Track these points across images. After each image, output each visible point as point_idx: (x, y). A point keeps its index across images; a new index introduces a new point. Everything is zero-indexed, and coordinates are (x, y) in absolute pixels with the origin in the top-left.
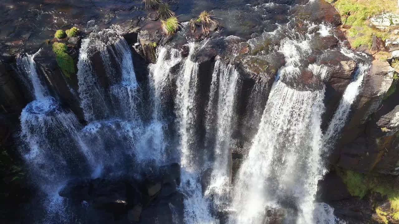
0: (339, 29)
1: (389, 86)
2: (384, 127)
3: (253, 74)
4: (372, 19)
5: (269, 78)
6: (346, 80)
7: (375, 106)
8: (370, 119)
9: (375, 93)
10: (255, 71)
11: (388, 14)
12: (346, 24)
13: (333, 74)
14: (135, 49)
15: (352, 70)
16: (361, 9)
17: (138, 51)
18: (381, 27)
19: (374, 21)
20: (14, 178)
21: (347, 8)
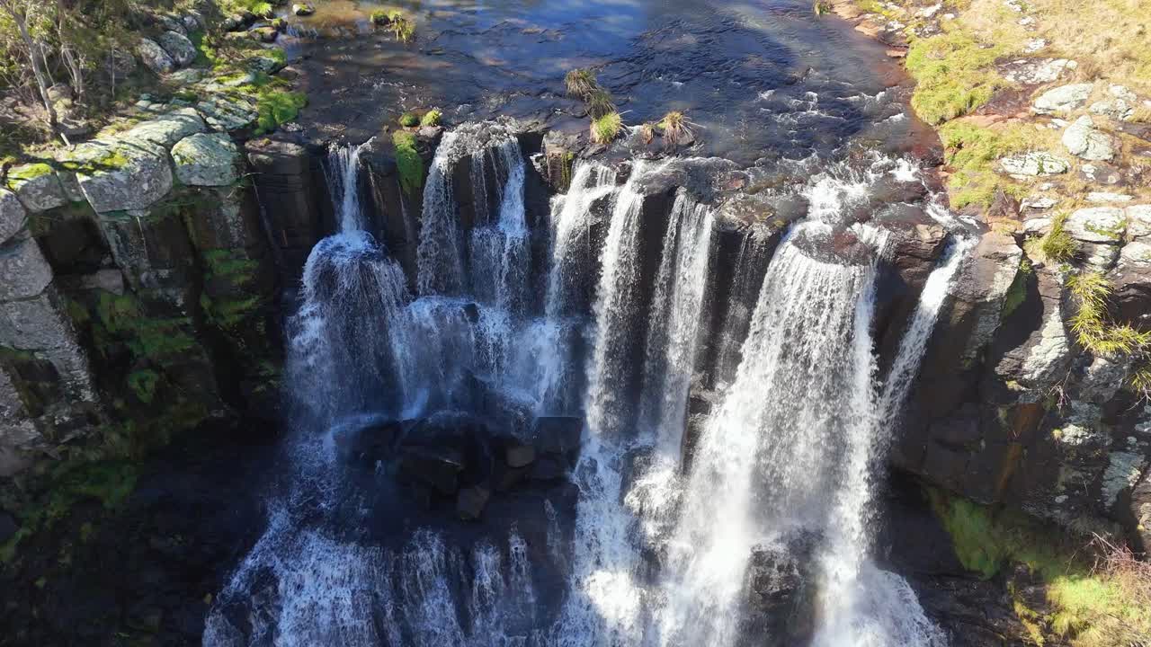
0: (936, 173)
1: (1009, 283)
2: (1012, 379)
3: (740, 223)
4: (1005, 160)
5: (770, 234)
6: (926, 263)
7: (987, 327)
8: (983, 359)
9: (980, 293)
10: (744, 219)
11: (1037, 154)
12: (953, 165)
13: (900, 246)
14: (534, 163)
15: (935, 242)
16: (984, 139)
17: (538, 166)
18: (1021, 177)
19: (1007, 164)
20: (259, 389)
21: (959, 135)
